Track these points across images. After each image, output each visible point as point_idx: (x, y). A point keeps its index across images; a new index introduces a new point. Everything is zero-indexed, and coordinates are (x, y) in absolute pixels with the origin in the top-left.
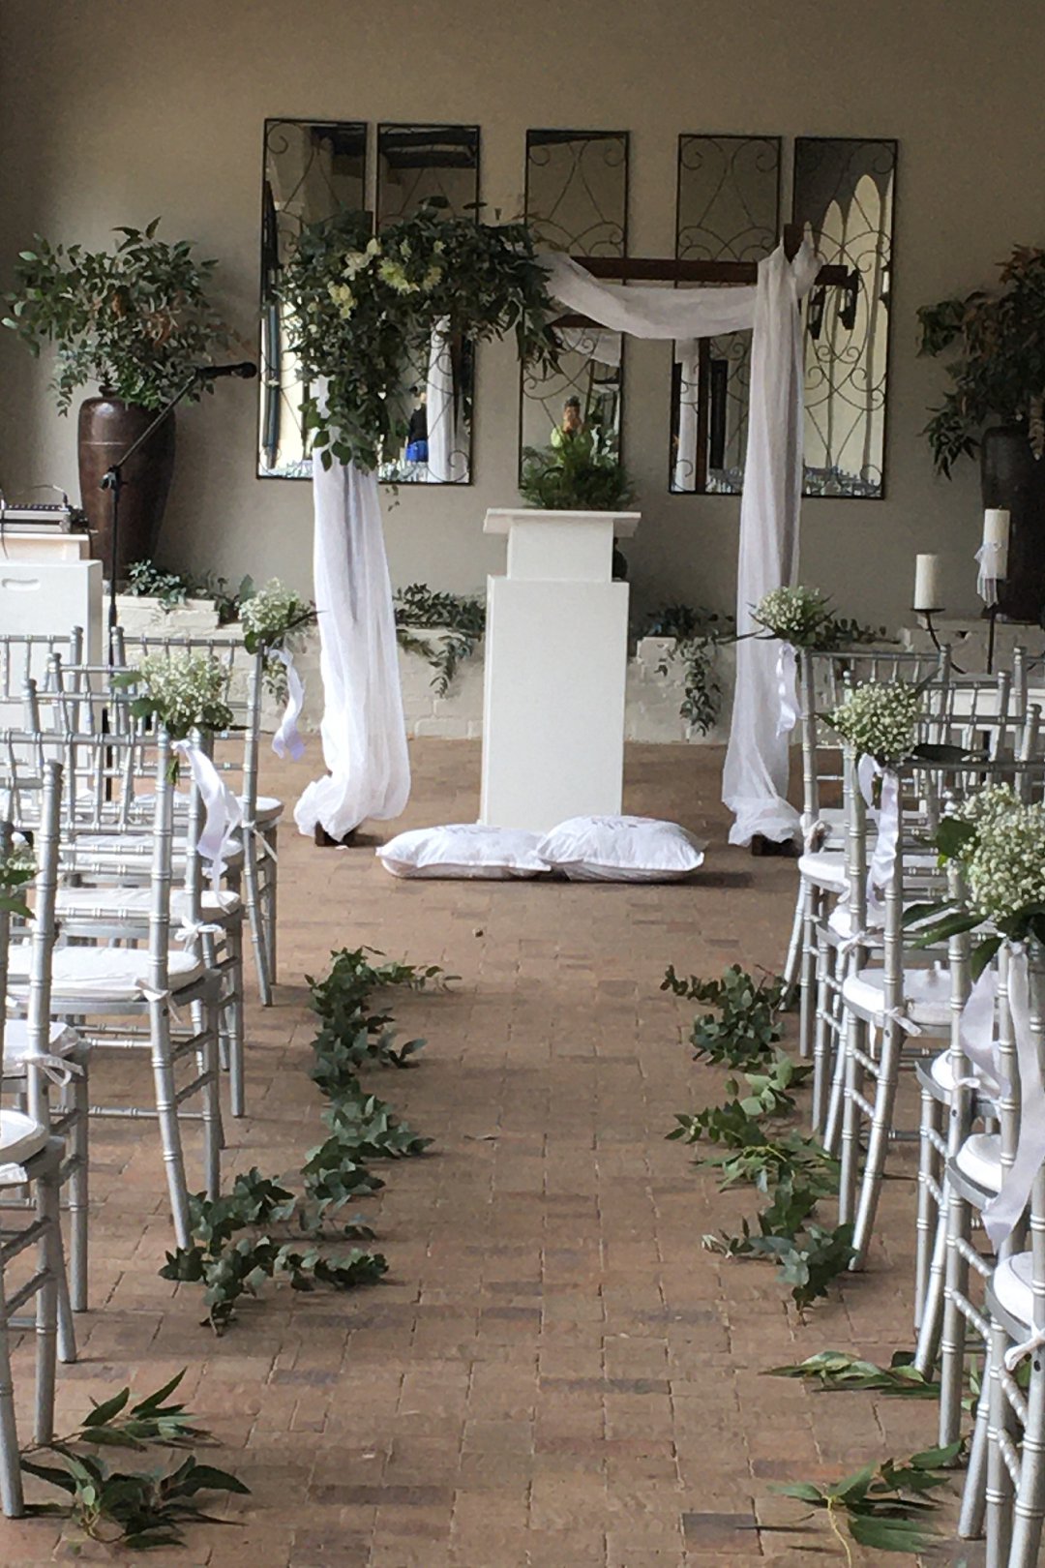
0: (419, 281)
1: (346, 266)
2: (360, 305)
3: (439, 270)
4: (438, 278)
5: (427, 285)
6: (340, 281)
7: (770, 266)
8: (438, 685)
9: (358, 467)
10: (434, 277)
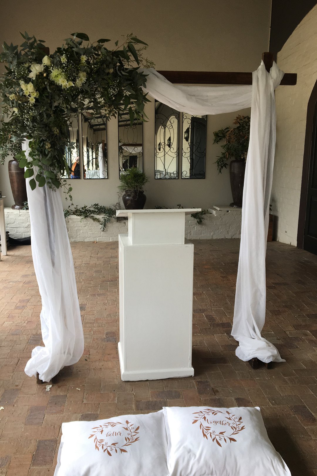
0: (74, 80)
1: (31, 71)
2: (41, 95)
3: (85, 73)
4: (84, 79)
5: (79, 83)
6: (28, 81)
7: (259, 74)
8: (102, 229)
9: (50, 187)
10: (82, 78)
